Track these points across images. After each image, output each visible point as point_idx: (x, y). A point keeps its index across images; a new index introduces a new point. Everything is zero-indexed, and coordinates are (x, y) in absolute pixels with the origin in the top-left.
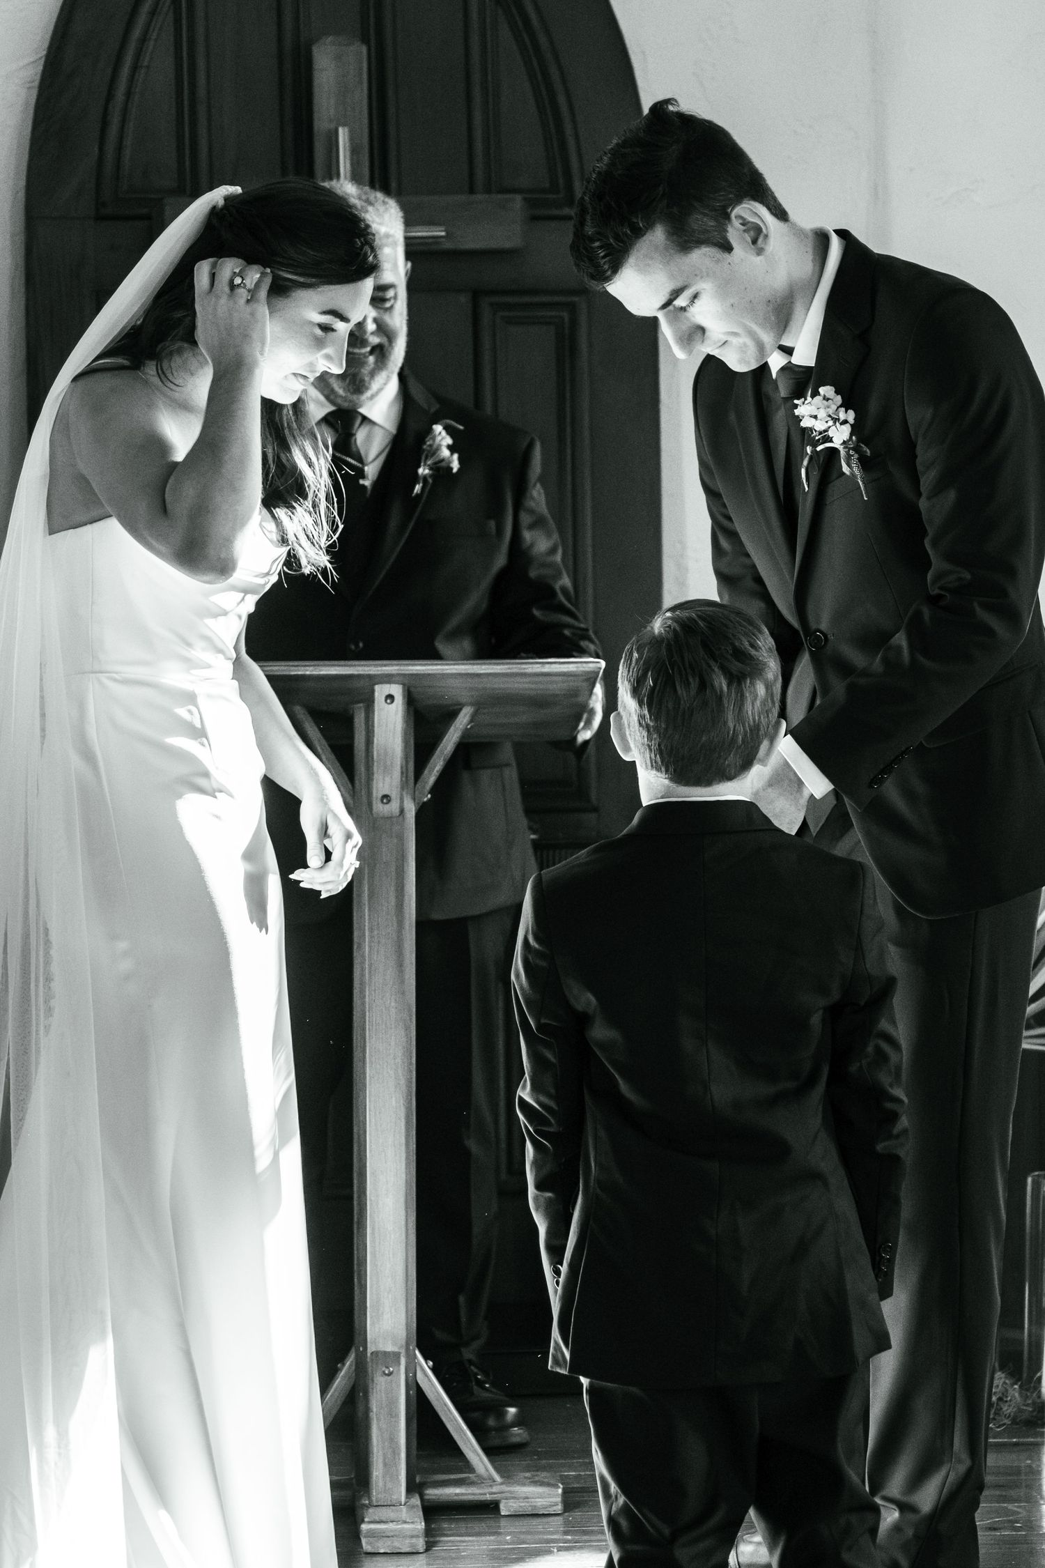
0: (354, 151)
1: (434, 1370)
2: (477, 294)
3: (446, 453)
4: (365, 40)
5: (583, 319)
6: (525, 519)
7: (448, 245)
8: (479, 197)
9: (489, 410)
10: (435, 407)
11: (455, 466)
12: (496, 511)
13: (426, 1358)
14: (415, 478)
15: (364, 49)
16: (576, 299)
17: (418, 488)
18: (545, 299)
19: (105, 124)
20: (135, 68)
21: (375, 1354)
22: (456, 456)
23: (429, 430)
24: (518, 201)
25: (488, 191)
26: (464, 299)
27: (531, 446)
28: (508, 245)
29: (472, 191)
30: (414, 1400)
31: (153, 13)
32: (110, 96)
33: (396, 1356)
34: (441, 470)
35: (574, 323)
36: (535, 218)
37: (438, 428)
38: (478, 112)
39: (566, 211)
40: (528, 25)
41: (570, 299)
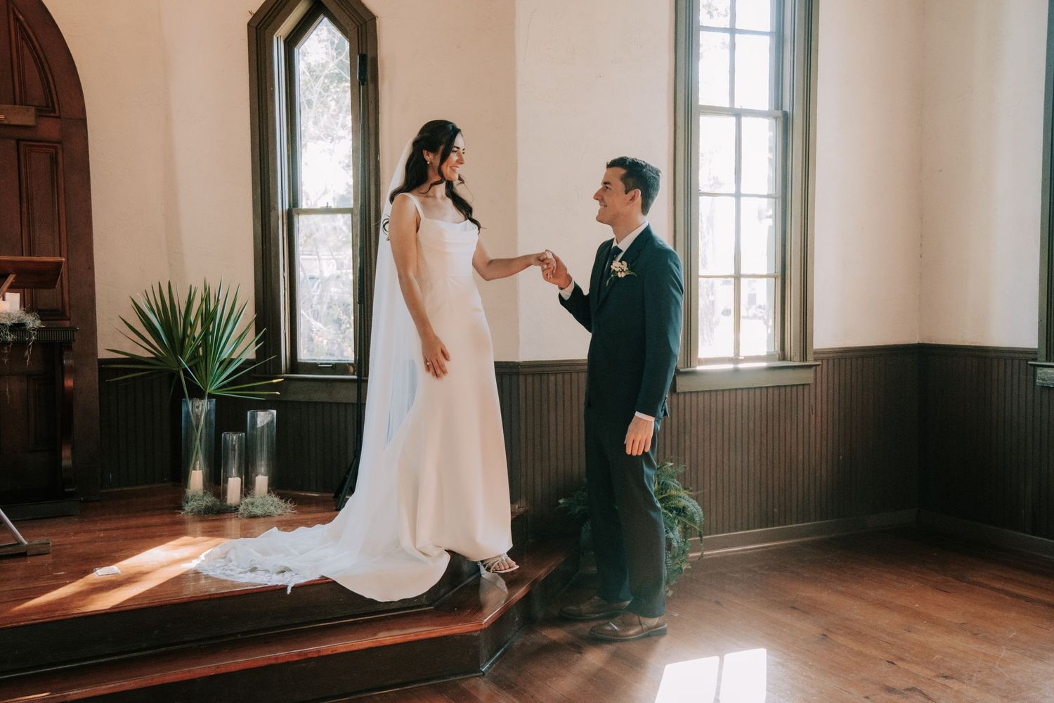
2: (18, 141)
5: (60, 152)
7: (6, 122)
8: (17, 106)
16: (57, 145)
18: (45, 144)
24: (33, 110)
25: (21, 105)
26: (13, 142)
28: (30, 124)
29: (15, 104)
35: (57, 152)
36: (39, 116)
38: (16, 78)
39: (53, 114)
40: (35, 48)
41: (55, 145)
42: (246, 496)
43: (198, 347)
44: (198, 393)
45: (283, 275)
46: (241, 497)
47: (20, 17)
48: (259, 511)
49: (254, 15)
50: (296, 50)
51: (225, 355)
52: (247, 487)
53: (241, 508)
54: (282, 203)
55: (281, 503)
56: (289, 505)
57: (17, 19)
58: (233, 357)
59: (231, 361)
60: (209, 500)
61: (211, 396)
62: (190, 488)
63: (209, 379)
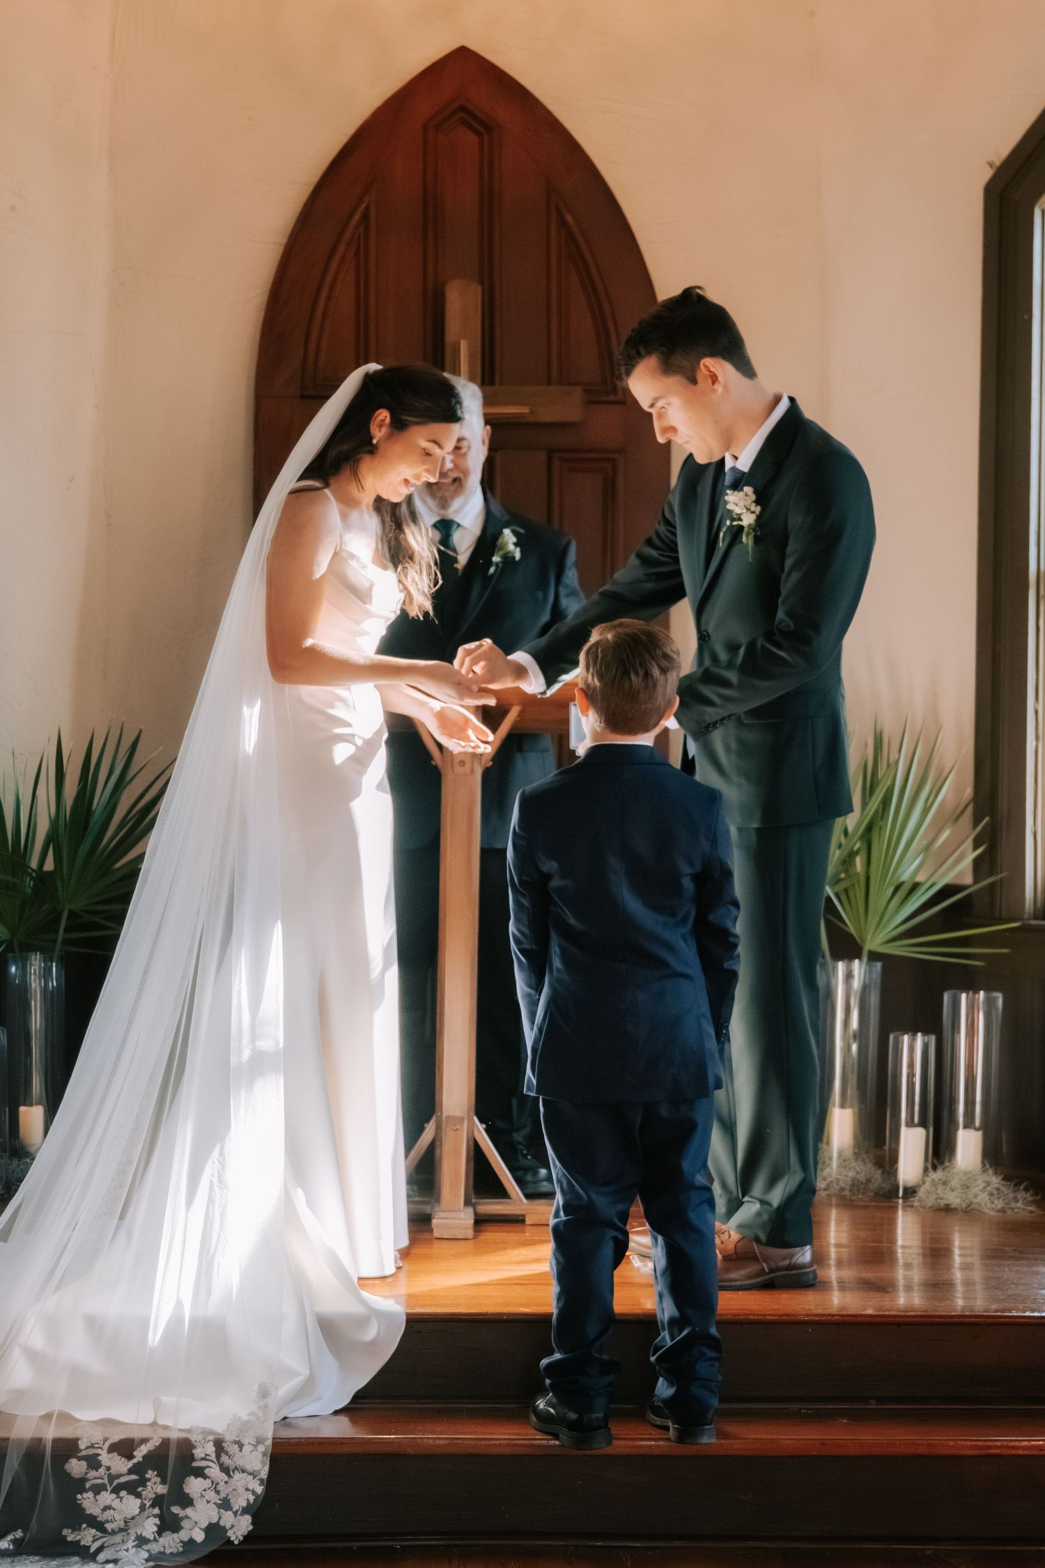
0: (471, 356)
1: (487, 1130)
2: (550, 452)
3: (511, 547)
4: (482, 283)
5: (620, 469)
6: (562, 591)
7: (531, 419)
8: (552, 388)
9: (556, 526)
10: (507, 517)
11: (518, 556)
12: (544, 586)
13: (482, 1121)
14: (490, 563)
15: (480, 289)
16: (616, 456)
17: (492, 570)
18: (595, 455)
19: (308, 334)
20: (329, 297)
21: (448, 1117)
22: (518, 550)
23: (501, 533)
24: (578, 392)
25: (560, 383)
26: (542, 456)
27: (568, 544)
28: (572, 419)
29: (549, 383)
30: (472, 1148)
31: (342, 261)
32: (311, 318)
33: (462, 1119)
34: (508, 559)
35: (615, 470)
36: (590, 402)
37: (507, 532)
38: (554, 332)
39: (611, 398)
40: (589, 275)
41: (611, 456)
42: (935, 1168)
43: (852, 855)
44: (847, 948)
46: (926, 1170)
47: (569, 218)
48: (954, 1199)
49: (998, 169)
51: (906, 875)
52: (940, 1150)
53: (921, 1192)
55: (1008, 1191)
56: (1021, 1194)
57: (563, 223)
58: (919, 879)
59: (915, 887)
60: (863, 1170)
61: (874, 956)
62: (828, 1143)
63: (873, 920)
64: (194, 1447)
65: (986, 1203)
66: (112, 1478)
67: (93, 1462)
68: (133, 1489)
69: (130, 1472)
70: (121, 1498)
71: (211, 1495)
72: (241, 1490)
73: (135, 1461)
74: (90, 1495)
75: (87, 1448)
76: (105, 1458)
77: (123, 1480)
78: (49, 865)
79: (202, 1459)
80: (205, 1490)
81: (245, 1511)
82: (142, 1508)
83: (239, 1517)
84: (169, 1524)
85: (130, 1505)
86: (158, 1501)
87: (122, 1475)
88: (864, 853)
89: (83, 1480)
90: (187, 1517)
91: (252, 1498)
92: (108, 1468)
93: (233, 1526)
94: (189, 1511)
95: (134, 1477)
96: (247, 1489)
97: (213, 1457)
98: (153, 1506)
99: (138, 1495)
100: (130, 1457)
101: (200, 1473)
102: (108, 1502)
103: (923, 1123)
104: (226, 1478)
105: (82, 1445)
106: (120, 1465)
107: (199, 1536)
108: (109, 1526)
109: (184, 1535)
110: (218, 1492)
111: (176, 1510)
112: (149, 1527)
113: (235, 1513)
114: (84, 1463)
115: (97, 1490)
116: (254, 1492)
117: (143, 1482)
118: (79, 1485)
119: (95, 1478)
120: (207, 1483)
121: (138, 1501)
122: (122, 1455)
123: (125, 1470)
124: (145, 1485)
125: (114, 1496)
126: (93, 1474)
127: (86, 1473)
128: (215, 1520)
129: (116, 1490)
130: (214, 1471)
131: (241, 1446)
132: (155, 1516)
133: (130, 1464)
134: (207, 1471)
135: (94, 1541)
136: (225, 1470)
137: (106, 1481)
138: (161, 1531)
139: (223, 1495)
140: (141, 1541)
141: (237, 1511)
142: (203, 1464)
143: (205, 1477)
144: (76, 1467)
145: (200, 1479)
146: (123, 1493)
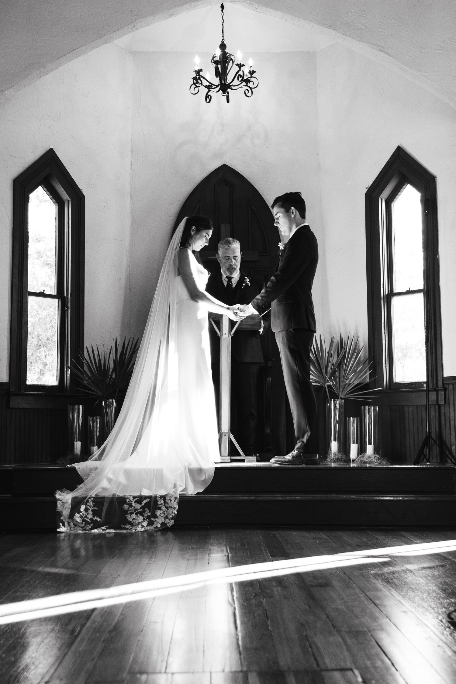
2: (250, 269)
3: (248, 282)
4: (230, 223)
13: (232, 434)
15: (230, 226)
21: (223, 432)
23: (245, 278)
24: (257, 252)
25: (252, 250)
26: (248, 270)
28: (256, 260)
29: (249, 250)
30: (230, 440)
33: (227, 433)
35: (268, 274)
36: (260, 256)
38: (250, 237)
39: (266, 254)
42: (361, 454)
44: (335, 397)
45: (384, 332)
46: (358, 455)
47: (254, 208)
48: (366, 460)
49: (369, 189)
50: (392, 205)
52: (362, 450)
53: (357, 459)
54: (384, 290)
57: (252, 209)
61: (341, 399)
62: (331, 451)
63: (341, 389)
64: (158, 501)
65: (375, 461)
66: (136, 510)
67: (130, 505)
68: (141, 513)
69: (141, 508)
70: (138, 516)
71: (162, 515)
72: (171, 513)
73: (142, 505)
74: (129, 515)
75: (129, 501)
76: (133, 504)
77: (138, 511)
78: (114, 376)
79: (160, 504)
80: (161, 514)
81: (172, 519)
82: (144, 519)
83: (170, 520)
84: (151, 523)
85: (141, 518)
86: (148, 517)
87: (138, 509)
88: (338, 371)
89: (128, 510)
90: (156, 521)
91: (174, 515)
92: (135, 507)
93: (168, 523)
94: (156, 519)
95: (142, 510)
96: (173, 513)
97: (163, 504)
98: (147, 519)
99: (143, 516)
100: (141, 504)
101: (160, 509)
102: (134, 517)
103: (357, 443)
104: (167, 510)
105: (127, 500)
106: (138, 506)
107: (159, 526)
108: (134, 524)
109: (155, 526)
110: (164, 514)
111: (152, 519)
112: (145, 524)
113: (169, 520)
114: (128, 506)
115: (131, 513)
116: (174, 513)
117: (144, 512)
118: (126, 512)
119: (131, 510)
120: (162, 512)
121: (143, 518)
122: (138, 503)
123: (139, 508)
124: (145, 513)
125: (136, 516)
126: (130, 509)
127: (128, 509)
128: (163, 521)
129: (136, 514)
130: (163, 508)
131: (171, 501)
132: (147, 521)
133: (141, 506)
134: (162, 508)
135: (130, 527)
136: (166, 507)
137: (134, 511)
138: (148, 525)
139: (166, 515)
140: (143, 526)
141: (170, 519)
142: (160, 506)
143: (161, 510)
144: (126, 507)
145: (160, 511)
146: (138, 515)
